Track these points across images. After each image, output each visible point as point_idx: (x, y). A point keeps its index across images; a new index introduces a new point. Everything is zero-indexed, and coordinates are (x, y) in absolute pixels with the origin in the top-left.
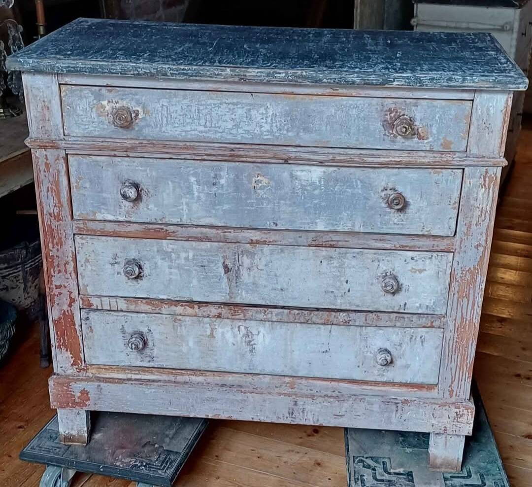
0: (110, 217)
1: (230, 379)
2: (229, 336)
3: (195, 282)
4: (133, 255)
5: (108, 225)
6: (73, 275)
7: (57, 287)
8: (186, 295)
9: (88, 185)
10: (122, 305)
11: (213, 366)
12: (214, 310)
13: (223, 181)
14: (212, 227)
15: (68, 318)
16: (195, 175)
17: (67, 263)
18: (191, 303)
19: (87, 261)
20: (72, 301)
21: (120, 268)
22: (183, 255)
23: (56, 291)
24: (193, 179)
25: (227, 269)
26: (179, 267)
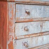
0: (23, 18)
1: (39, 47)
2: (40, 39)
3: (36, 30)
4: (26, 26)
5: (22, 20)
6: (14, 32)
7: (10, 36)
8: (34, 32)
9: (19, 11)
10: (23, 37)
11: (37, 46)
13: (42, 9)
14: (39, 18)
15: (12, 43)
16: (38, 8)
17: (13, 30)
18: (35, 34)
19: (17, 28)
20: (13, 38)
21: (23, 29)
22: (34, 24)
23: (9, 37)
24: (37, 9)
25: (41, 26)
26: (34, 27)
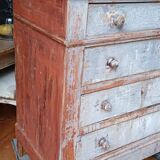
1: (136, 144)
4: (105, 98)
10: (98, 126)
12: (135, 115)
13: (148, 50)
18: (127, 114)
19: (84, 108)
20: (75, 133)
21: (99, 107)
22: (127, 91)
24: (137, 51)
25: (142, 93)
26: (124, 98)
